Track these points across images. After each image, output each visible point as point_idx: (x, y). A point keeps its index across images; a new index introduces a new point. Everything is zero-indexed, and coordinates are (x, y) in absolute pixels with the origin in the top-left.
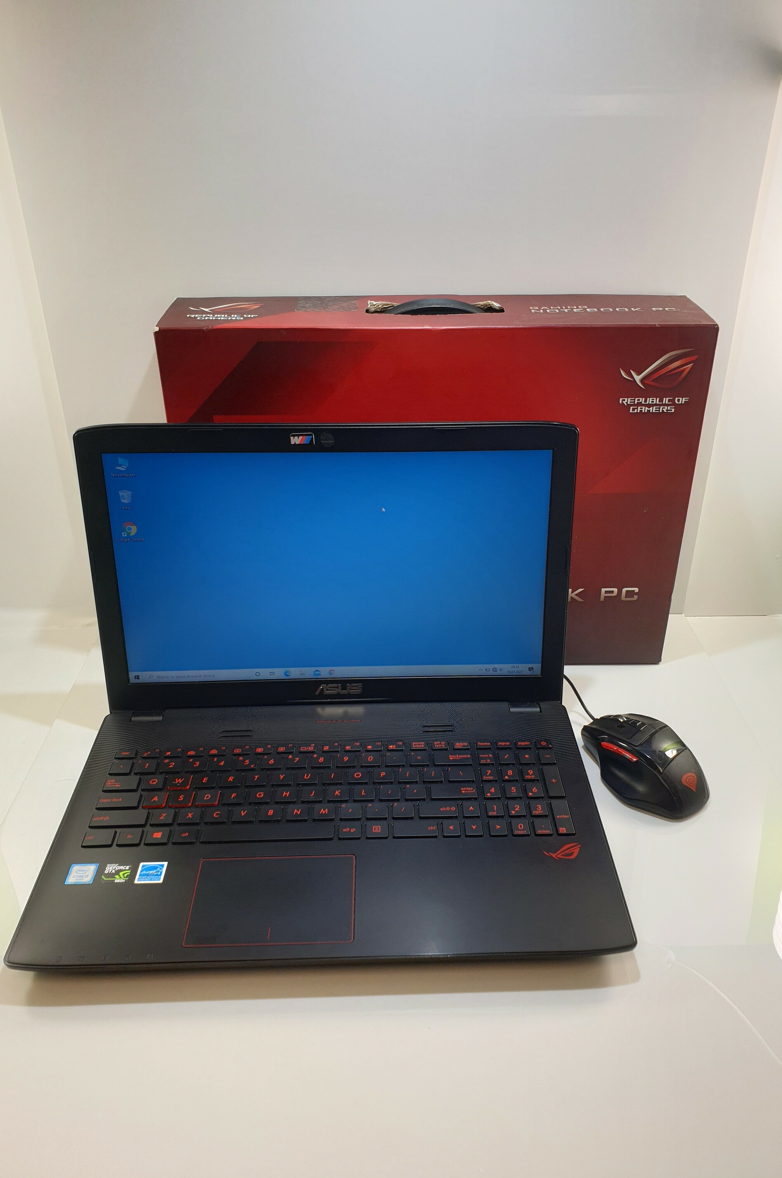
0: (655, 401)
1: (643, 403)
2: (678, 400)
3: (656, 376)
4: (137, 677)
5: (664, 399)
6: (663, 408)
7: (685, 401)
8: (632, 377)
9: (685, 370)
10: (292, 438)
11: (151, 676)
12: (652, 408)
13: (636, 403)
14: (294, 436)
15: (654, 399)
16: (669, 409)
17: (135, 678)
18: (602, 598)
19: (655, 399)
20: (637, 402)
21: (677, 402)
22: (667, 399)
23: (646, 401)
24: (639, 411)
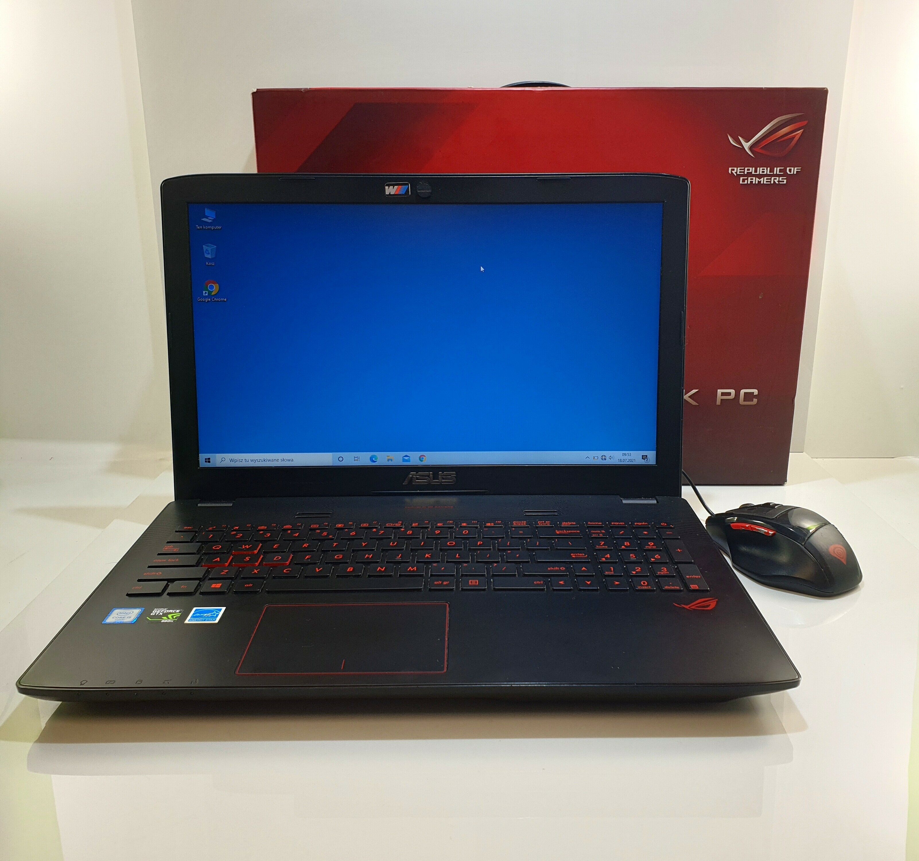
0: (765, 171)
1: (753, 173)
2: (790, 171)
3: (763, 143)
4: (208, 460)
5: (775, 168)
6: (774, 179)
7: (797, 171)
8: (740, 143)
9: (794, 137)
10: (387, 187)
11: (224, 460)
12: (763, 178)
13: (746, 173)
14: (389, 185)
15: (764, 169)
16: (780, 180)
17: (206, 462)
18: (718, 402)
19: (765, 168)
20: (747, 172)
21: (789, 173)
22: (778, 169)
23: (756, 171)
24: (749, 183)
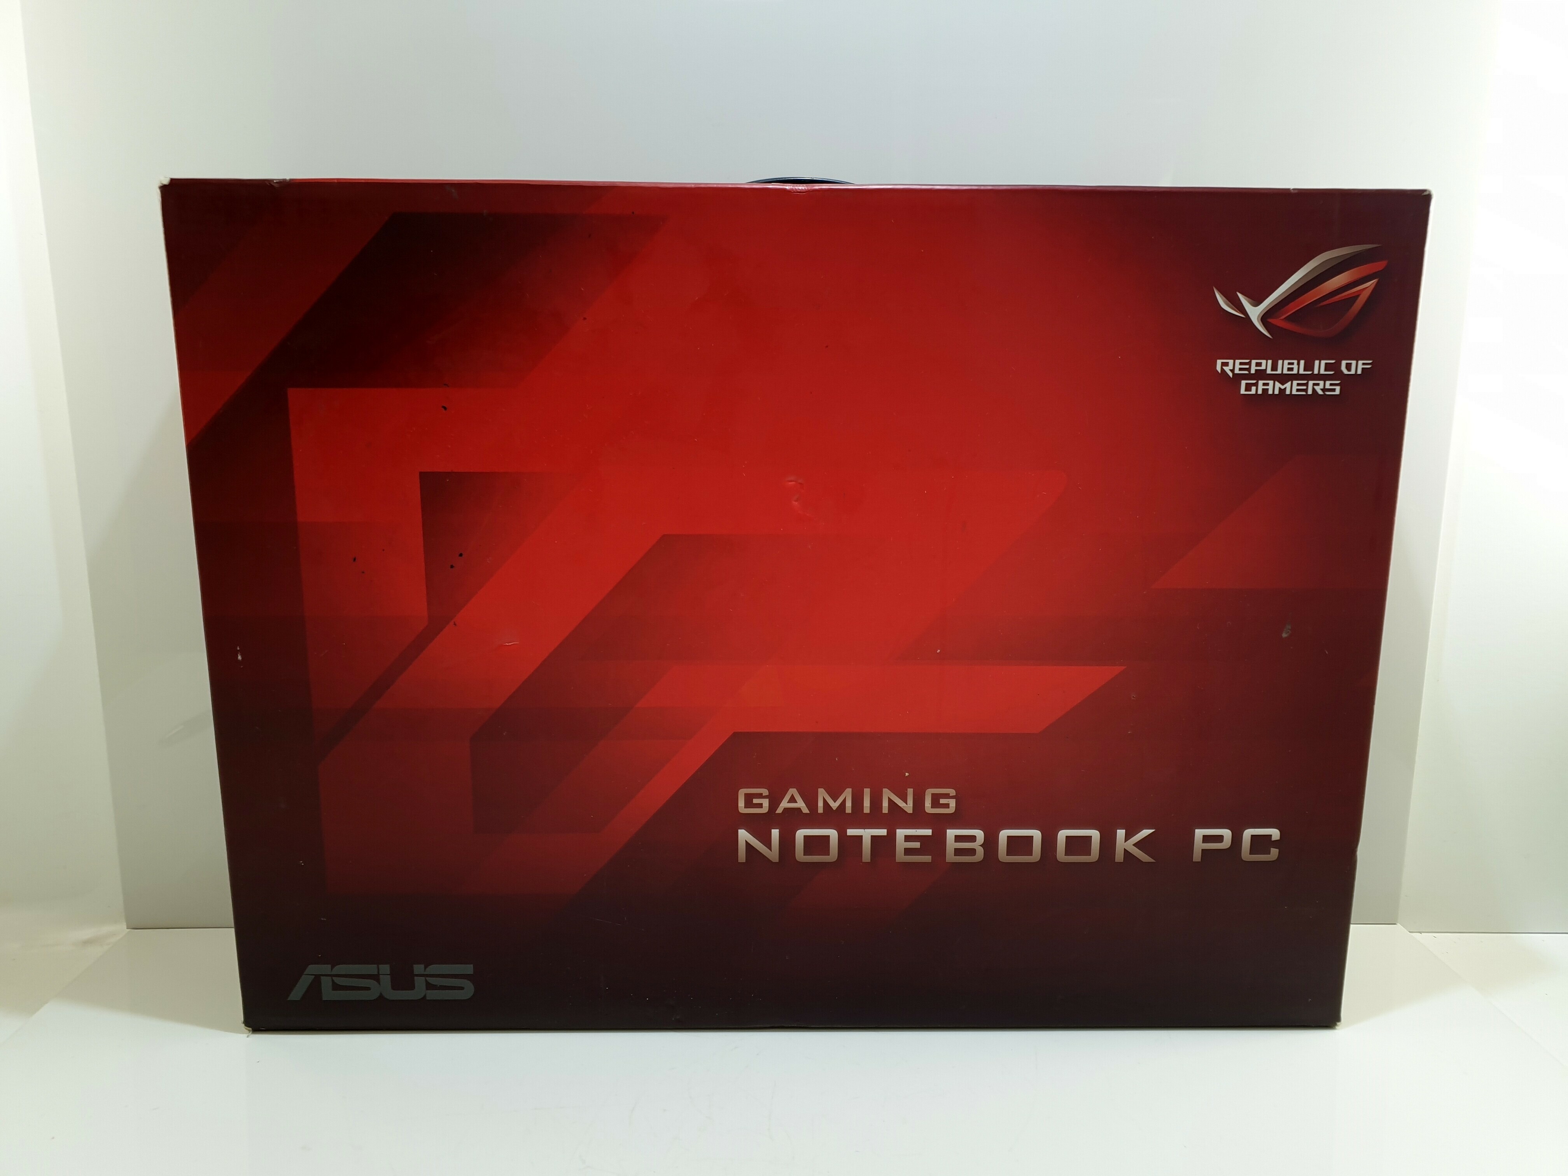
0: (1295, 367)
1: (1269, 371)
2: (1348, 367)
3: (1293, 308)
5: (1317, 362)
6: (1314, 384)
7: (1363, 369)
8: (1241, 308)
9: (1358, 296)
12: (1289, 383)
13: (1253, 371)
15: (1292, 364)
16: (1328, 386)
18: (1197, 856)
19: (1295, 362)
20: (1256, 370)
21: (1346, 372)
22: (1323, 362)
23: (1274, 368)
24: (1260, 392)
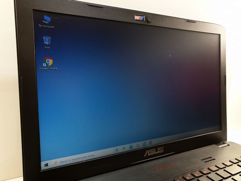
4: (47, 165)
10: (135, 16)
11: (56, 162)
14: (136, 15)
17: (45, 166)
